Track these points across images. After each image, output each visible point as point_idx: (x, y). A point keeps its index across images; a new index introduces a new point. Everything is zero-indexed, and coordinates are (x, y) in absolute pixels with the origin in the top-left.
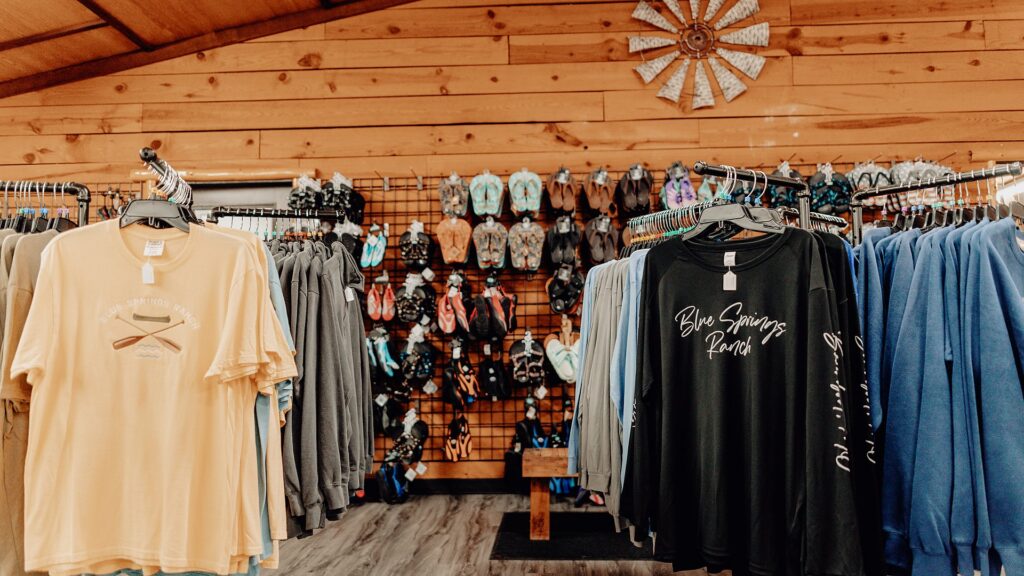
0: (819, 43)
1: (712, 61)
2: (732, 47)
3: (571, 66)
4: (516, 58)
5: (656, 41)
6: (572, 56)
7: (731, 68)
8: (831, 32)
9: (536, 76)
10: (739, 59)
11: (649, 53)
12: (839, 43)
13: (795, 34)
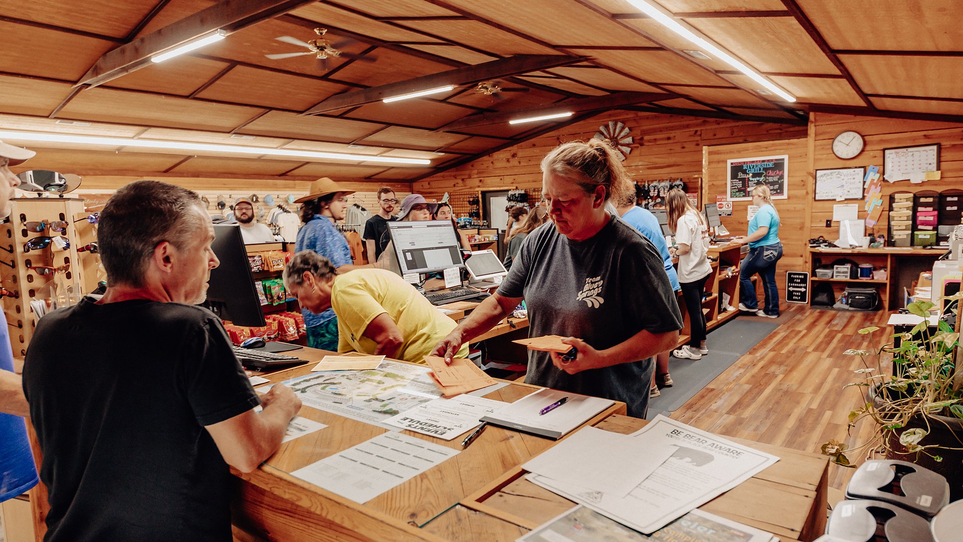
1: (617, 150)
2: (622, 145)
7: (622, 152)
8: (653, 137)
10: (625, 149)
12: (655, 140)
13: (642, 139)
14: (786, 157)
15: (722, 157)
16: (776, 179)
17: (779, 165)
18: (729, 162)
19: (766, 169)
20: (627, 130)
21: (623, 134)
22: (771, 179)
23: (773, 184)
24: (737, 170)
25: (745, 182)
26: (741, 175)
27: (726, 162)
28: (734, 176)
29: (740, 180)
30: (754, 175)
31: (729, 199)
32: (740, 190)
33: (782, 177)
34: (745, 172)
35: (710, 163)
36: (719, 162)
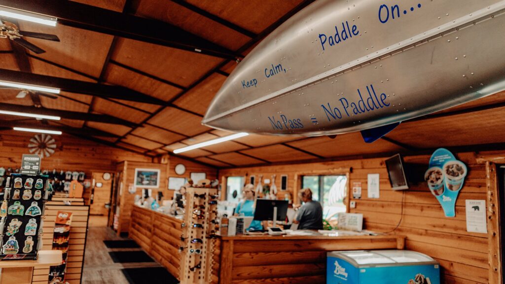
0: (66, 149)
1: (45, 150)
2: (49, 148)
3: (16, 148)
4: (4, 145)
5: (34, 145)
6: (16, 146)
7: (48, 152)
8: (69, 147)
9: (8, 149)
10: (50, 151)
11: (32, 148)
12: (70, 149)
13: (62, 147)
14: (159, 171)
16: (154, 179)
17: (156, 174)
18: (136, 170)
19: (151, 175)
20: (53, 140)
22: (152, 179)
23: (153, 181)
24: (140, 173)
25: (142, 179)
27: (134, 169)
28: (138, 176)
29: (140, 178)
31: (135, 186)
32: (140, 182)
33: (156, 179)
34: (142, 175)
35: (128, 169)
36: (131, 169)
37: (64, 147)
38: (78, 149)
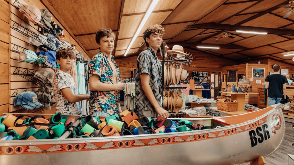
0: (197, 60)
12: (199, 59)
13: (195, 58)
14: (264, 68)
15: (251, 67)
16: (262, 74)
17: (263, 70)
18: (253, 68)
19: (260, 71)
20: (191, 55)
21: (190, 56)
22: (261, 74)
23: (261, 75)
24: (254, 70)
26: (255, 72)
28: (254, 72)
29: (255, 73)
30: (258, 72)
31: (253, 78)
32: (255, 76)
33: (263, 73)
34: (256, 71)
35: (248, 68)
36: (250, 68)
37: (196, 58)
38: (203, 60)
